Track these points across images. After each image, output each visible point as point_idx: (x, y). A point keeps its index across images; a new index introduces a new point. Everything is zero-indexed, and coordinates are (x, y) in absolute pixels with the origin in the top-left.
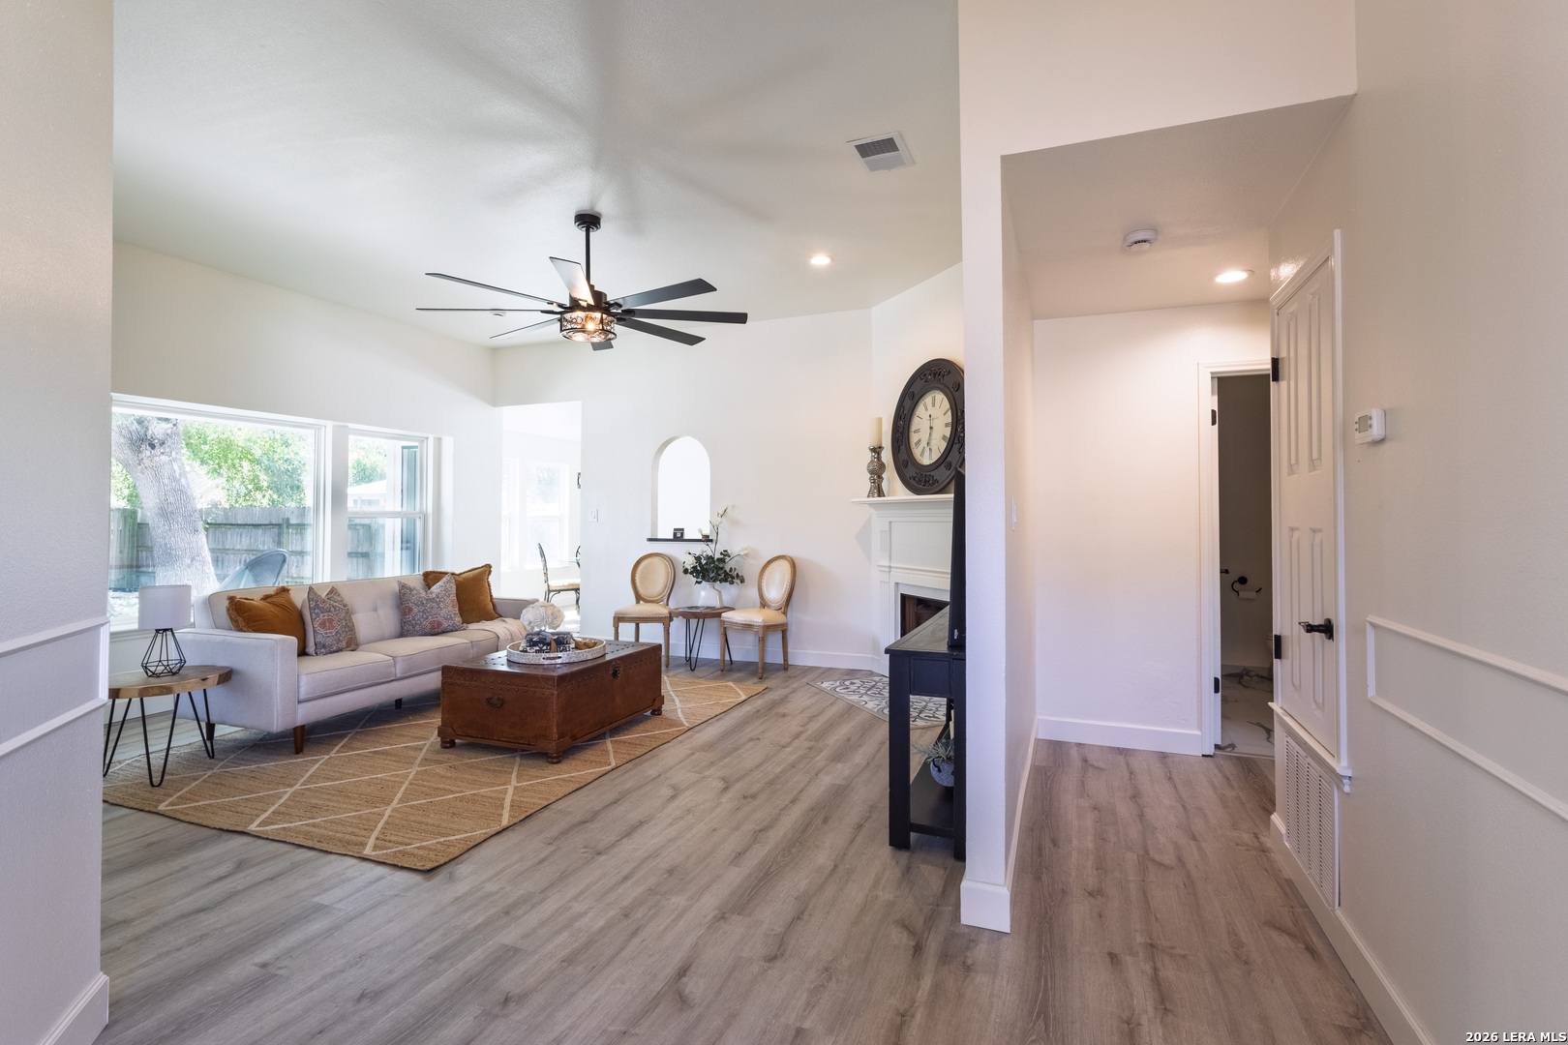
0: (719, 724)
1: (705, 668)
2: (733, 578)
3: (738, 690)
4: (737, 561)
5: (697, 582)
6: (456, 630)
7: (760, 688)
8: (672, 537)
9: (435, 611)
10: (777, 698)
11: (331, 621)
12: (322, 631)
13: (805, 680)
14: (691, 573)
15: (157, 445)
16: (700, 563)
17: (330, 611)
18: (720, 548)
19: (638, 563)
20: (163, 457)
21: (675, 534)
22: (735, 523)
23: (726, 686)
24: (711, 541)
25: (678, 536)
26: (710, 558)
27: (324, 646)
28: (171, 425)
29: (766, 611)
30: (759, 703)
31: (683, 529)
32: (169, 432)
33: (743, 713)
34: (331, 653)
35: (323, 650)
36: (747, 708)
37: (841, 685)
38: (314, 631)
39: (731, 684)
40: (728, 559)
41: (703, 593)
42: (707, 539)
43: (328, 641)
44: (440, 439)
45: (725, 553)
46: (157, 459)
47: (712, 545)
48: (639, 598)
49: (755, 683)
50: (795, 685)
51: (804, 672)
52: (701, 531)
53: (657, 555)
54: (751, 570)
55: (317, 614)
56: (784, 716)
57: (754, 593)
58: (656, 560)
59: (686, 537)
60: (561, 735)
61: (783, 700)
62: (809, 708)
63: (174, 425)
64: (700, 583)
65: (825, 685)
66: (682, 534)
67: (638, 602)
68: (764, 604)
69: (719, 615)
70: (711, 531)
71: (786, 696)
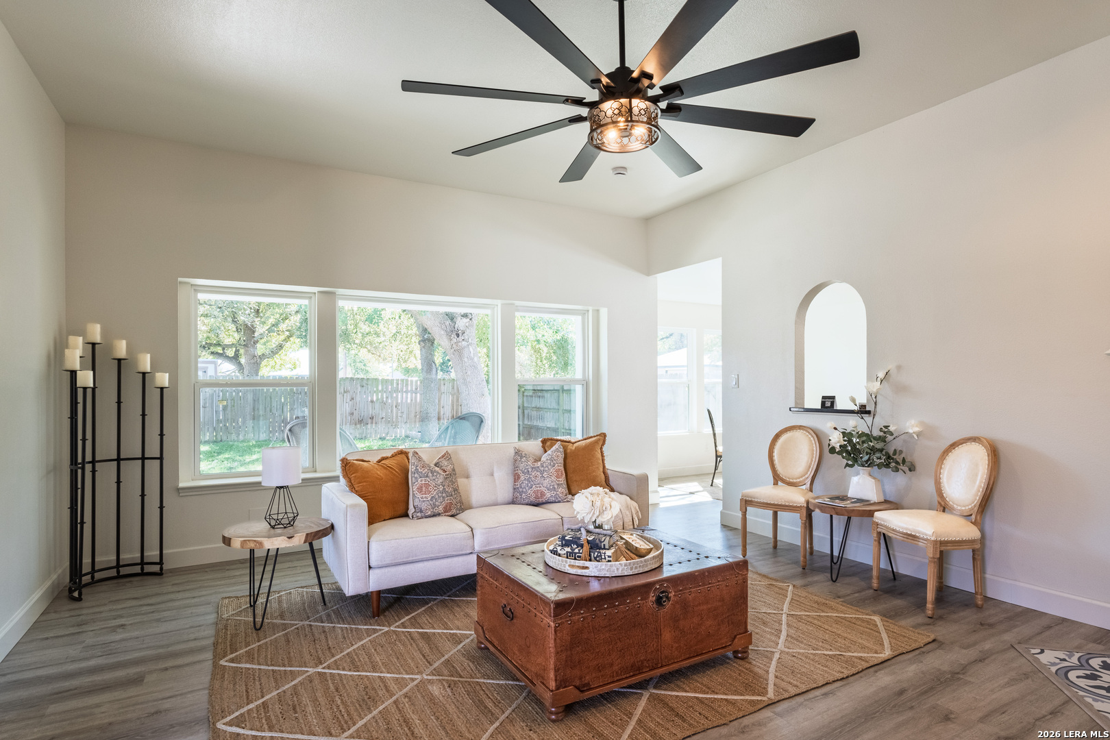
0: (822, 705)
1: (854, 579)
2: (897, 463)
3: (884, 635)
4: (905, 441)
5: (847, 465)
6: (559, 502)
7: (923, 637)
8: (819, 407)
9: (538, 480)
10: (946, 668)
11: (427, 485)
12: (419, 495)
13: (1008, 637)
14: (839, 453)
15: (460, 334)
16: (850, 441)
17: (427, 476)
18: (879, 422)
19: (777, 436)
20: (464, 343)
21: (823, 404)
22: (901, 389)
23: (868, 622)
24: (869, 412)
25: (828, 405)
26: (867, 437)
27: (421, 511)
28: (468, 320)
29: (946, 517)
30: (909, 671)
31: (833, 398)
32: (467, 324)
33: (872, 689)
34: (426, 517)
35: (419, 514)
36: (884, 680)
37: (1081, 667)
38: (413, 494)
39: (877, 619)
40: (889, 438)
41: (855, 480)
42: (863, 411)
43: (424, 506)
44: (598, 310)
45: (886, 430)
46: (460, 344)
47: (868, 419)
48: (777, 479)
49: (917, 626)
50: (987, 646)
51: (1010, 619)
52: (853, 400)
53: (800, 427)
54: (922, 455)
55: (416, 478)
56: (947, 718)
57: (930, 487)
58: (798, 434)
59: (839, 406)
60: (562, 683)
61: (954, 677)
62: (1001, 709)
63: (471, 319)
64: (851, 466)
65: (1048, 657)
66: (832, 404)
67: (776, 483)
68: (944, 507)
69: (870, 514)
70: (868, 400)
71: (964, 669)
